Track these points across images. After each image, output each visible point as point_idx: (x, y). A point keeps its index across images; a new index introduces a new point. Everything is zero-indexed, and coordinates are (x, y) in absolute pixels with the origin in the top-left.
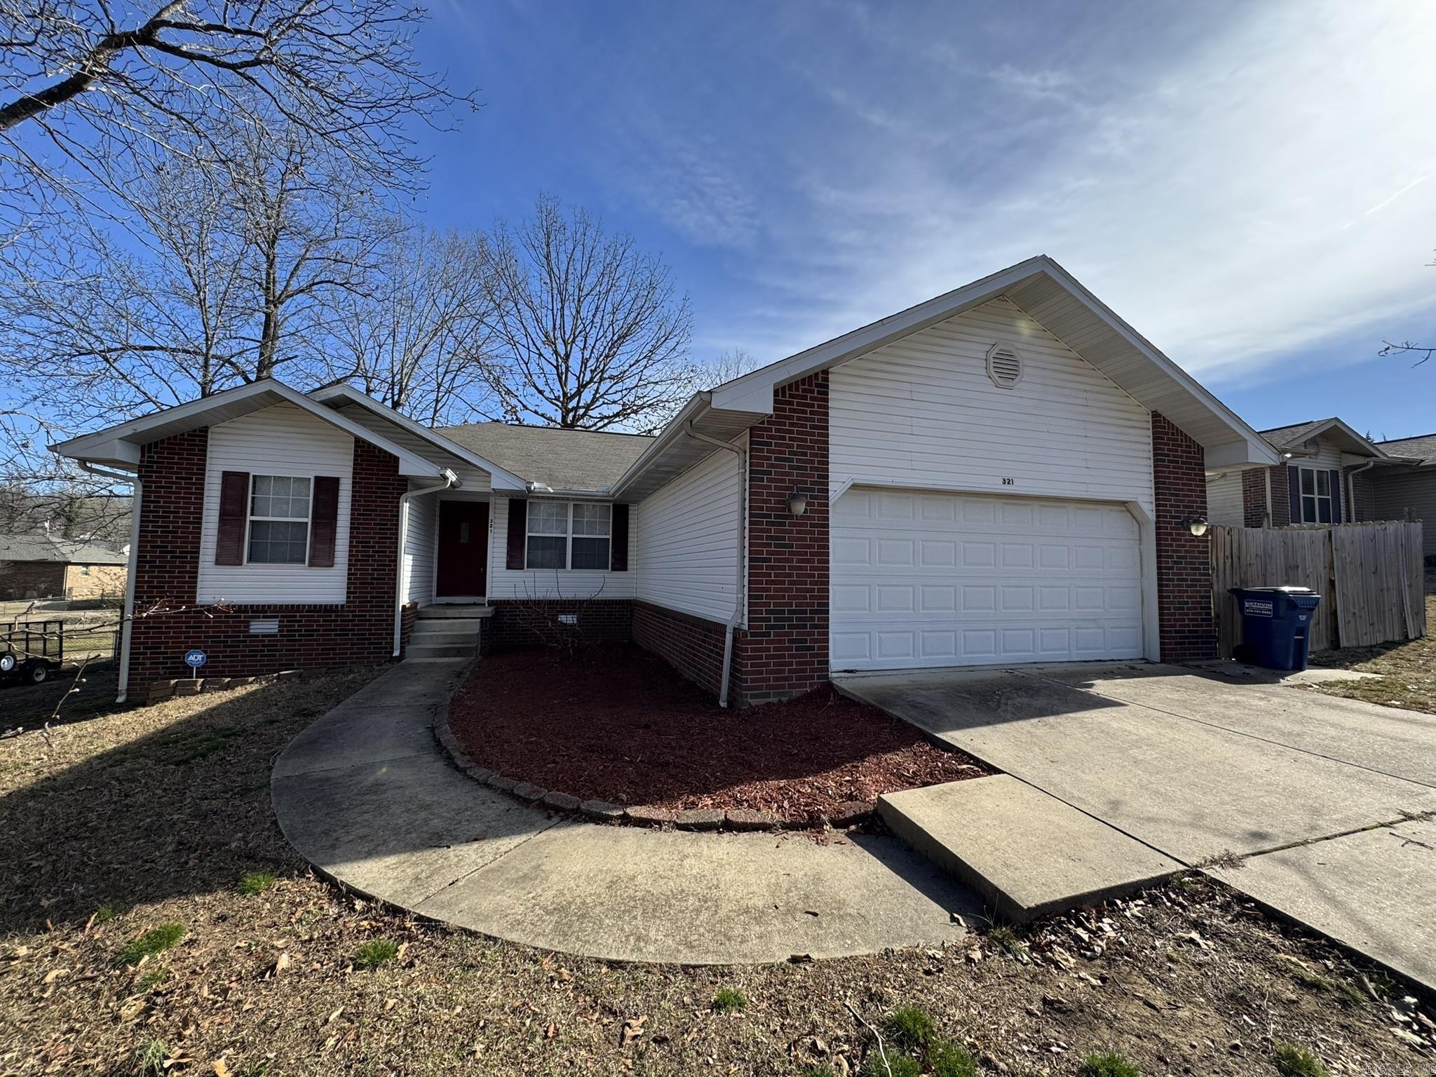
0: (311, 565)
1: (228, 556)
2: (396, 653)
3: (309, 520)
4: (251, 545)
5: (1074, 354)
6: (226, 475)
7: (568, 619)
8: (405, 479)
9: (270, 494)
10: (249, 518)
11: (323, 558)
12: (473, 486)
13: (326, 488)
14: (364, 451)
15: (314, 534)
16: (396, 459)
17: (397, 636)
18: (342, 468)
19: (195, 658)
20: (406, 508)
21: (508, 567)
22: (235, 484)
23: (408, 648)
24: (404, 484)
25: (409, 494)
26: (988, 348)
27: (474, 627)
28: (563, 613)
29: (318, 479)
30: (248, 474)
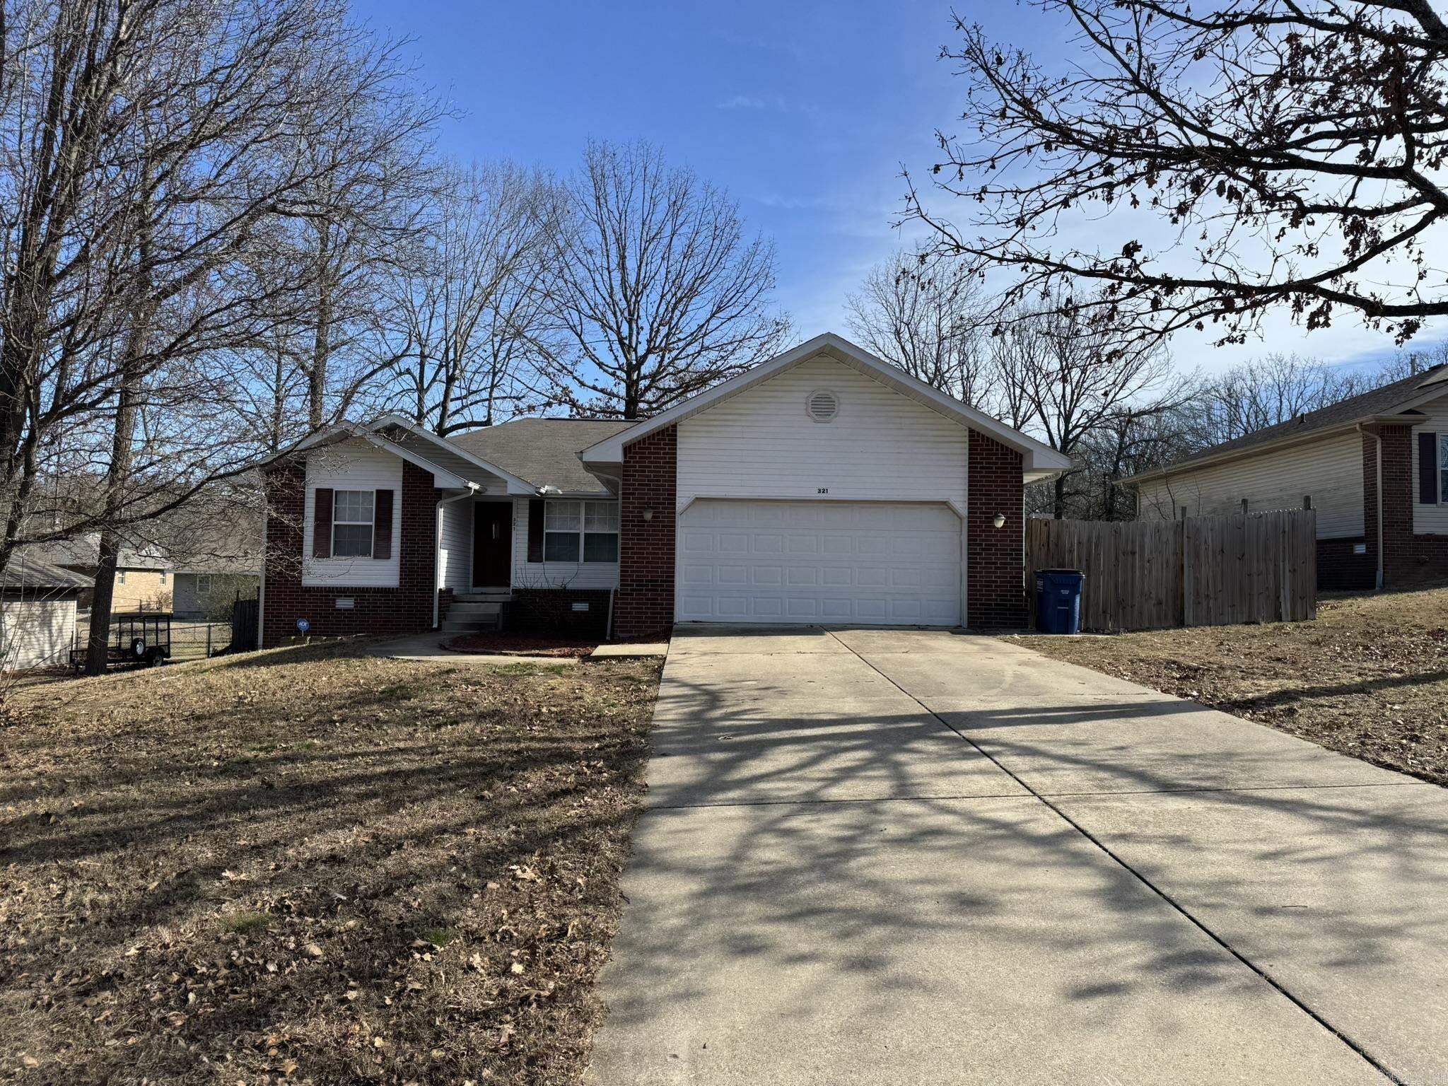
0: (375, 557)
1: (321, 551)
2: (435, 625)
3: (373, 523)
4: (335, 542)
5: (889, 389)
6: (318, 491)
7: (580, 607)
8: (440, 490)
9: (345, 505)
10: (334, 523)
11: (382, 552)
12: (493, 491)
13: (384, 498)
14: (409, 469)
15: (377, 534)
16: (433, 475)
17: (436, 612)
18: (393, 482)
19: (303, 624)
20: (441, 513)
21: (530, 560)
22: (325, 498)
23: (444, 623)
24: (439, 494)
25: (443, 501)
26: (806, 395)
27: (496, 609)
28: (577, 601)
29: (378, 492)
30: (331, 490)
